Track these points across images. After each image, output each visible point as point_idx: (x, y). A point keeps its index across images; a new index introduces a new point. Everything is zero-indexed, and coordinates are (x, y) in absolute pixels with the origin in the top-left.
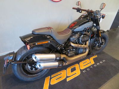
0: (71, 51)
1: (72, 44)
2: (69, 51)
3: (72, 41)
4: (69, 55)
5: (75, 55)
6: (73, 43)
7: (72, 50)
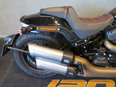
0: (101, 55)
1: (109, 46)
2: (97, 54)
3: (110, 39)
4: (96, 62)
5: (108, 65)
6: (111, 42)
7: (105, 54)
